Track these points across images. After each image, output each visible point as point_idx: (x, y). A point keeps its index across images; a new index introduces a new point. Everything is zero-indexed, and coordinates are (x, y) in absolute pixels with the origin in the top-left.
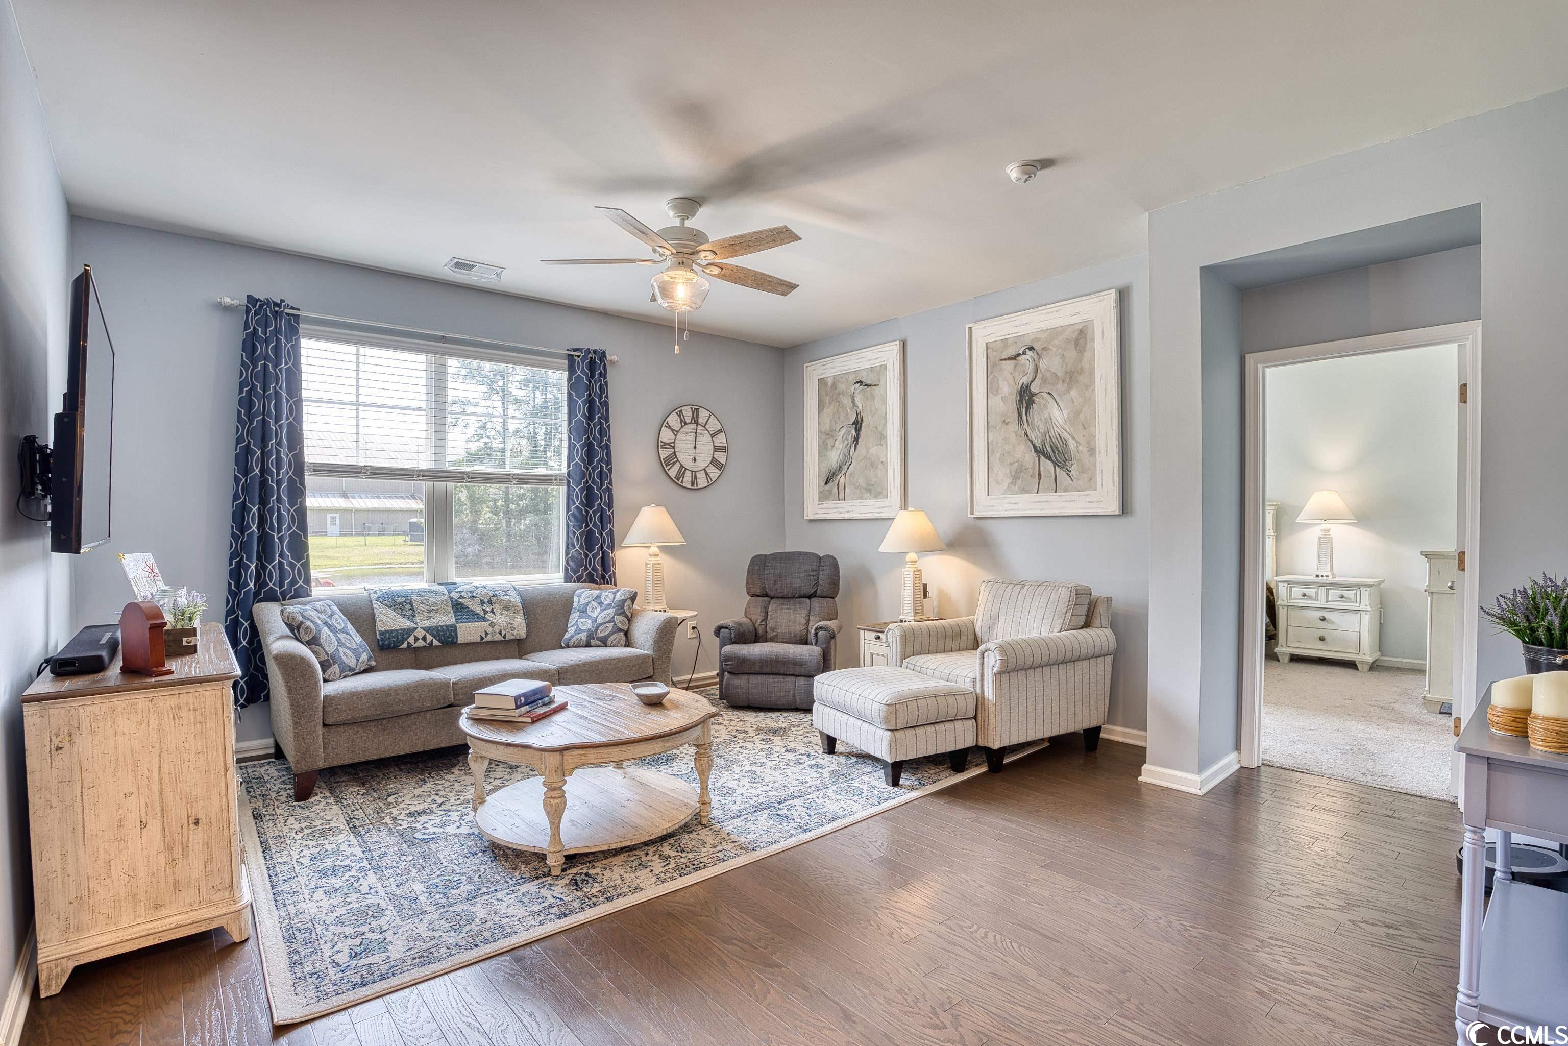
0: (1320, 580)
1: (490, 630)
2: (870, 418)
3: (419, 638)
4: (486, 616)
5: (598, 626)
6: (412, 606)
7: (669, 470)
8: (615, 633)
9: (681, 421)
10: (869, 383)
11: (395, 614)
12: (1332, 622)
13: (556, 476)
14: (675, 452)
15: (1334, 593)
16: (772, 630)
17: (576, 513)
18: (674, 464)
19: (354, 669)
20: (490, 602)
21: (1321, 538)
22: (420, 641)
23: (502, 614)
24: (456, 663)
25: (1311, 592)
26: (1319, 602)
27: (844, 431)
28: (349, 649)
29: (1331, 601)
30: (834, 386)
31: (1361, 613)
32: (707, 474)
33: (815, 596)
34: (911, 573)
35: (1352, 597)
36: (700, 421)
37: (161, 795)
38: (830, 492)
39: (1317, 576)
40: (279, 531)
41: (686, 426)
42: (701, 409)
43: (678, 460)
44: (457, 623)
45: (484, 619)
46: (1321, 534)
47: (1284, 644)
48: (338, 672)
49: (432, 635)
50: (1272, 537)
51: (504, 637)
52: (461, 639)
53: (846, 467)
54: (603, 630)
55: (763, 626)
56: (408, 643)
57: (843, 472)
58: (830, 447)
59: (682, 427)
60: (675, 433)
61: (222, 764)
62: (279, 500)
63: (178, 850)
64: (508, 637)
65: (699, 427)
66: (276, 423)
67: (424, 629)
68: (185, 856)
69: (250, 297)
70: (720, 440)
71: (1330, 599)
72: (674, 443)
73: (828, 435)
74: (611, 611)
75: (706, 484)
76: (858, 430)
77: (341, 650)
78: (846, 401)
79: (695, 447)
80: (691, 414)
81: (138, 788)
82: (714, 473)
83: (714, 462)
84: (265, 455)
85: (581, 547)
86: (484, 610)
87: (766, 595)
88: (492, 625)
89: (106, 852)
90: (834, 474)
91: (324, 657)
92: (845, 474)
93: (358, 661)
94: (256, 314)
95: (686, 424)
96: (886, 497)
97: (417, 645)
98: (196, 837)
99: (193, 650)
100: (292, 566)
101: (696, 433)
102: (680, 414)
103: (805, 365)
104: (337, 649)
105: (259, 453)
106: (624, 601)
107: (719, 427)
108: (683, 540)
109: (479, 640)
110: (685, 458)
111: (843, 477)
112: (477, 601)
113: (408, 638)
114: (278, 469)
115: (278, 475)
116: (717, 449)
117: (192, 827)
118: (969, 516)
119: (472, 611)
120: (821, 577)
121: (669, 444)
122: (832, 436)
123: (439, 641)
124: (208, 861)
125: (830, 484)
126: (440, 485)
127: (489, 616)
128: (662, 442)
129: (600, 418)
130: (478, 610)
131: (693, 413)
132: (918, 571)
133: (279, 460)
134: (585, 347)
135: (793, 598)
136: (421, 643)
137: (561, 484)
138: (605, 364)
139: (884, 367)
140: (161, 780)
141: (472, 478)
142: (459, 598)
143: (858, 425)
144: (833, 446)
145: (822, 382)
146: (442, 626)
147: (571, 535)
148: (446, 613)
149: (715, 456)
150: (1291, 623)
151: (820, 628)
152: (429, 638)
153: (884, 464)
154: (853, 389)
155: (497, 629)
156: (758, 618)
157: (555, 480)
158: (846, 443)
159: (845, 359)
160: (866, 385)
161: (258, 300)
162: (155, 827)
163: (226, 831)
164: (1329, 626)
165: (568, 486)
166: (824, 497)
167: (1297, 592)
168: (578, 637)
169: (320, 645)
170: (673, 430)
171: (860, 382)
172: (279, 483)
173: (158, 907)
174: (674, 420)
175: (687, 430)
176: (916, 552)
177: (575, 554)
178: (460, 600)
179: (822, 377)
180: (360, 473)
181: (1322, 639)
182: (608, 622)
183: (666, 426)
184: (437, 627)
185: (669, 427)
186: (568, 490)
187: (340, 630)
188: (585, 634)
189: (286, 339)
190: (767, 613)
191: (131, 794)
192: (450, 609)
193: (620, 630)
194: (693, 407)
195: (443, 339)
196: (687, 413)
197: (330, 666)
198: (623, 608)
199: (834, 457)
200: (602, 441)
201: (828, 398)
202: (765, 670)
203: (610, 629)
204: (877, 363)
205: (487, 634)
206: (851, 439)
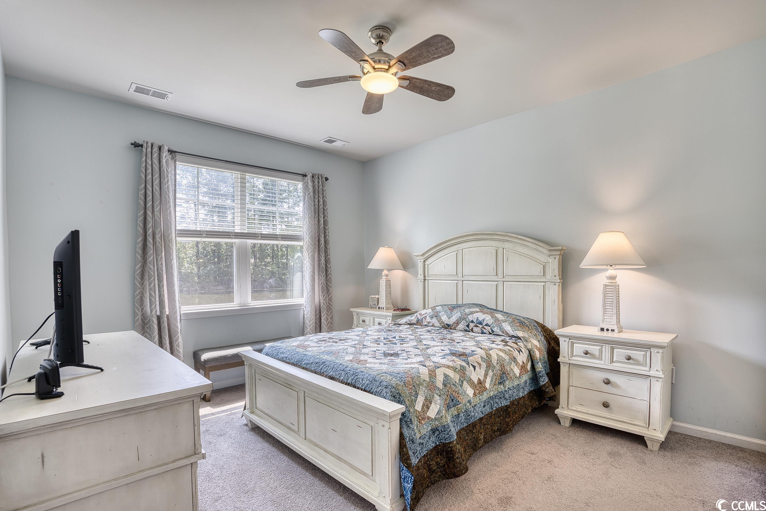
0: (605, 334)
12: (616, 386)
15: (620, 353)
21: (606, 286)
25: (594, 349)
26: (602, 362)
29: (617, 362)
31: (652, 379)
35: (641, 359)
39: (602, 329)
46: (607, 282)
47: (565, 406)
50: (557, 284)
71: (615, 360)
150: (574, 382)
164: (613, 390)
167: (579, 348)
181: (606, 405)
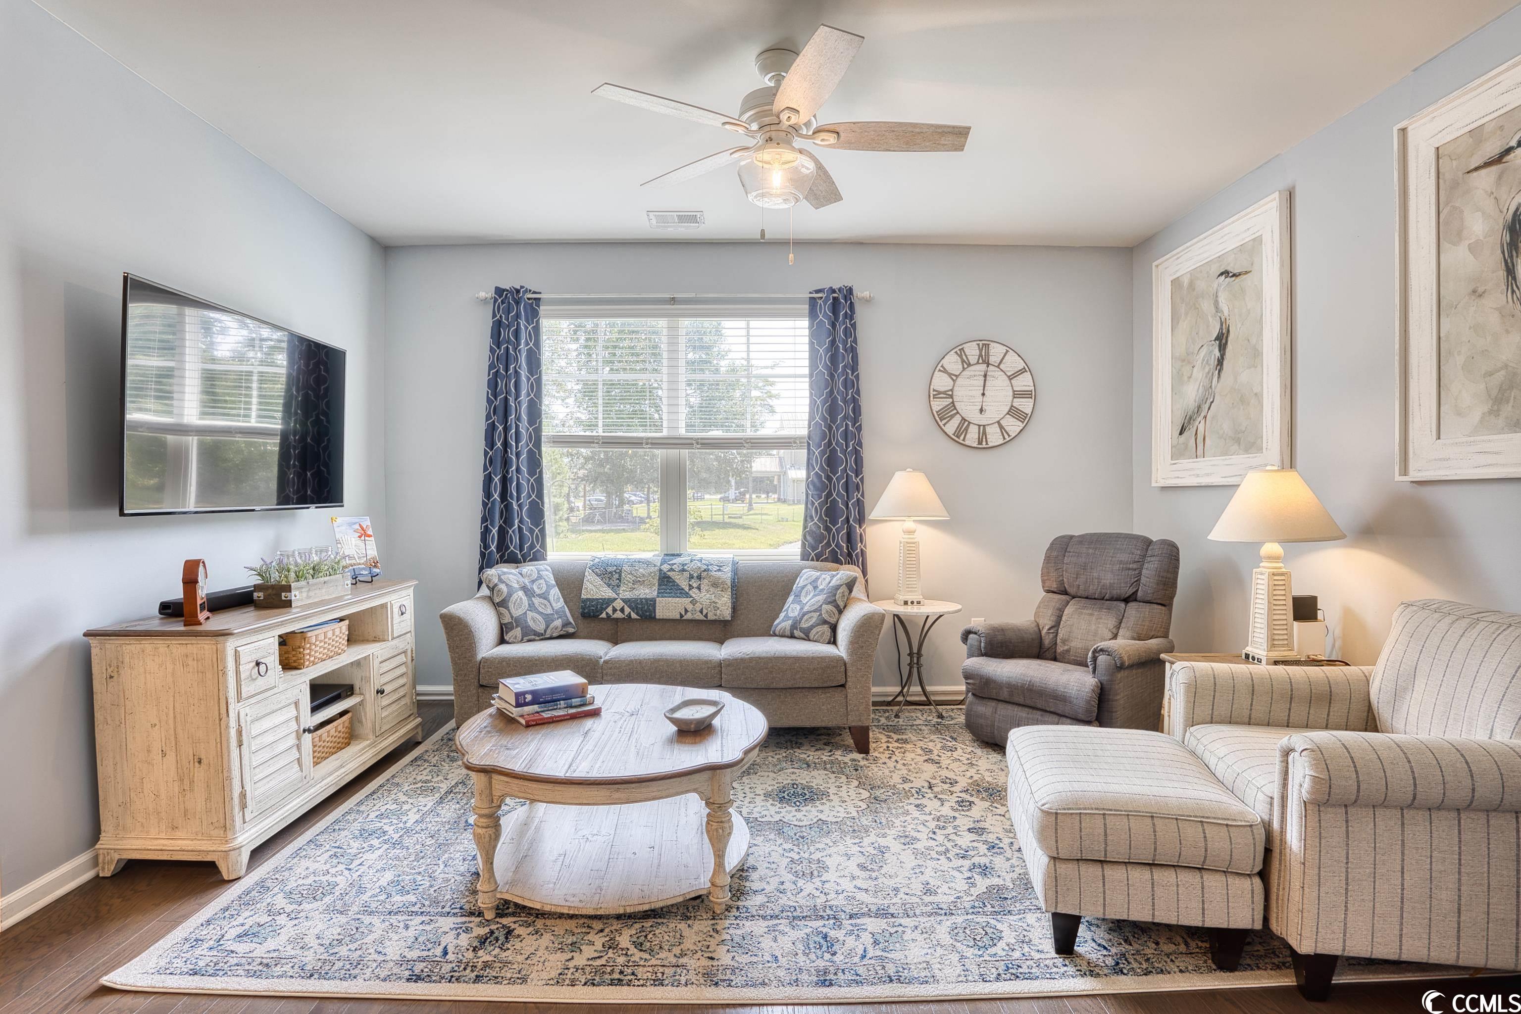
1: (690, 607)
2: (1239, 325)
3: (618, 609)
4: (691, 592)
5: (804, 615)
6: (620, 576)
7: (944, 425)
8: (818, 625)
9: (963, 361)
10: (1236, 272)
11: (601, 583)
13: (796, 438)
14: (953, 402)
16: (1064, 642)
17: (816, 480)
18: (952, 417)
19: (542, 635)
20: (699, 578)
22: (618, 612)
23: (708, 591)
24: (656, 639)
27: (1204, 351)
28: (541, 613)
30: (1192, 285)
32: (1001, 427)
33: (1136, 600)
34: (1265, 577)
36: (994, 359)
37: (175, 730)
38: (1186, 445)
40: (518, 499)
41: (970, 368)
42: (992, 344)
43: (958, 413)
44: (658, 597)
45: (687, 595)
48: (519, 636)
49: (629, 607)
51: (706, 616)
52: (659, 614)
53: (1207, 406)
54: (807, 620)
55: (1051, 636)
56: (607, 613)
57: (1203, 415)
58: (1185, 378)
59: (964, 369)
60: (954, 377)
61: (217, 713)
62: (518, 470)
63: (186, 782)
64: (711, 617)
65: (991, 367)
66: (516, 400)
67: (623, 600)
68: (192, 790)
69: (497, 289)
70: (1024, 382)
72: (952, 390)
73: (1183, 361)
74: (821, 598)
75: (1001, 441)
76: (1223, 348)
77: (530, 614)
78: (1207, 306)
79: (983, 394)
80: (978, 352)
81: (160, 721)
82: (1013, 426)
83: (1013, 412)
84: (506, 430)
85: (820, 519)
86: (690, 585)
87: (1065, 593)
88: (694, 602)
89: (140, 770)
90: (1190, 418)
91: (507, 620)
92: (1205, 417)
93: (547, 627)
94: (503, 302)
95: (969, 365)
96: (1260, 449)
97: (615, 616)
98: (200, 774)
99: (288, 604)
100: (531, 531)
101: (985, 376)
102: (961, 353)
103: (1154, 264)
104: (525, 613)
105: (501, 428)
106: (838, 587)
107: (1022, 365)
108: (946, 514)
109: (678, 617)
110: (968, 408)
111: (1202, 422)
112: (686, 574)
113: (606, 608)
114: (517, 443)
115: (517, 448)
116: (1016, 395)
117: (197, 764)
118: (1398, 478)
119: (678, 585)
120: (1144, 571)
121: (944, 393)
122: (1189, 362)
123: (637, 614)
124: (208, 799)
125: (1186, 434)
126: (673, 452)
127: (694, 593)
128: (934, 390)
129: (845, 367)
130: (684, 585)
131: (981, 351)
132: (1282, 574)
133: (517, 433)
134: (826, 285)
135: (1103, 599)
136: (619, 615)
137: (801, 447)
138: (851, 302)
139: (1258, 241)
140: (175, 717)
141: (702, 444)
142: (669, 571)
143: (1222, 340)
144: (1190, 377)
145: (1176, 283)
146: (641, 599)
147: (810, 506)
148: (651, 585)
149: (1014, 404)
151: (1102, 650)
152: (627, 610)
153: (1259, 396)
154: (1216, 286)
155: (698, 607)
156: (1046, 623)
157: (795, 443)
158: (1207, 370)
159: (1205, 242)
160: (1234, 275)
161: (504, 290)
162: (171, 757)
163: (221, 775)
165: (809, 449)
166: (1177, 453)
168: (783, 624)
169: (507, 608)
170: (950, 375)
171: (1225, 273)
172: (518, 455)
173: (174, 828)
174: (952, 363)
175: (972, 373)
176: (1280, 542)
177: (813, 527)
178: (669, 573)
179: (1175, 277)
180: (593, 442)
182: (814, 611)
183: (940, 370)
184: (636, 600)
185: (945, 371)
186: (809, 454)
187: (540, 596)
188: (790, 622)
189: (527, 321)
190: (1060, 617)
191: (155, 725)
192: (656, 582)
193: (825, 622)
194: (981, 343)
195: (673, 301)
196: (972, 352)
197: (512, 629)
198: (835, 595)
199: (1192, 393)
200: (847, 395)
201: (1184, 305)
202: (1016, 699)
203: (814, 620)
204: (1247, 237)
205: (686, 611)
206: (1213, 362)
